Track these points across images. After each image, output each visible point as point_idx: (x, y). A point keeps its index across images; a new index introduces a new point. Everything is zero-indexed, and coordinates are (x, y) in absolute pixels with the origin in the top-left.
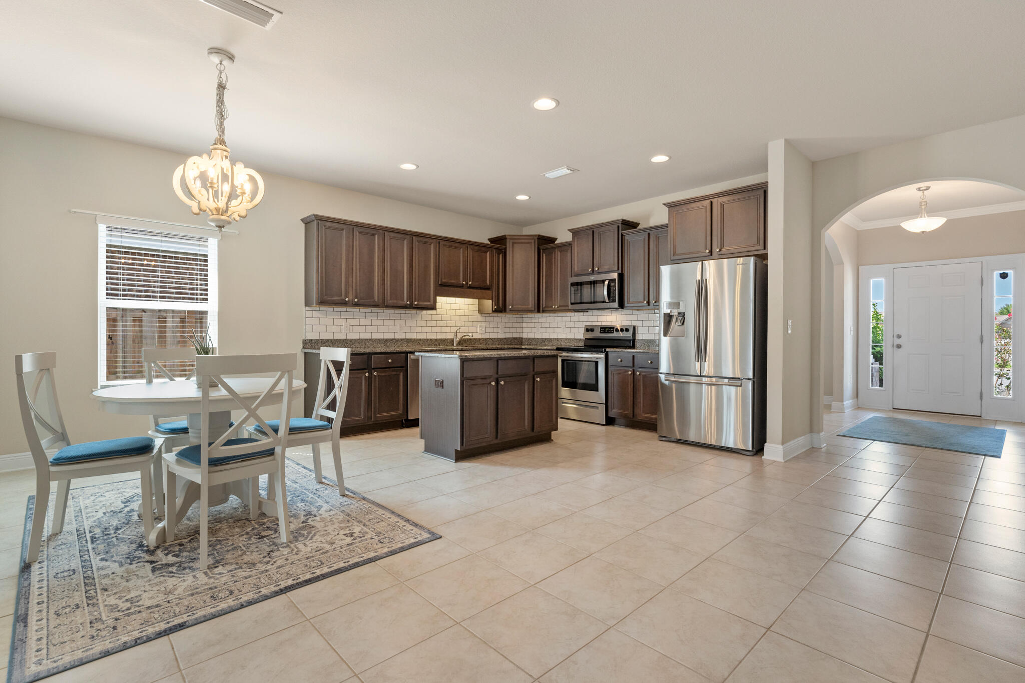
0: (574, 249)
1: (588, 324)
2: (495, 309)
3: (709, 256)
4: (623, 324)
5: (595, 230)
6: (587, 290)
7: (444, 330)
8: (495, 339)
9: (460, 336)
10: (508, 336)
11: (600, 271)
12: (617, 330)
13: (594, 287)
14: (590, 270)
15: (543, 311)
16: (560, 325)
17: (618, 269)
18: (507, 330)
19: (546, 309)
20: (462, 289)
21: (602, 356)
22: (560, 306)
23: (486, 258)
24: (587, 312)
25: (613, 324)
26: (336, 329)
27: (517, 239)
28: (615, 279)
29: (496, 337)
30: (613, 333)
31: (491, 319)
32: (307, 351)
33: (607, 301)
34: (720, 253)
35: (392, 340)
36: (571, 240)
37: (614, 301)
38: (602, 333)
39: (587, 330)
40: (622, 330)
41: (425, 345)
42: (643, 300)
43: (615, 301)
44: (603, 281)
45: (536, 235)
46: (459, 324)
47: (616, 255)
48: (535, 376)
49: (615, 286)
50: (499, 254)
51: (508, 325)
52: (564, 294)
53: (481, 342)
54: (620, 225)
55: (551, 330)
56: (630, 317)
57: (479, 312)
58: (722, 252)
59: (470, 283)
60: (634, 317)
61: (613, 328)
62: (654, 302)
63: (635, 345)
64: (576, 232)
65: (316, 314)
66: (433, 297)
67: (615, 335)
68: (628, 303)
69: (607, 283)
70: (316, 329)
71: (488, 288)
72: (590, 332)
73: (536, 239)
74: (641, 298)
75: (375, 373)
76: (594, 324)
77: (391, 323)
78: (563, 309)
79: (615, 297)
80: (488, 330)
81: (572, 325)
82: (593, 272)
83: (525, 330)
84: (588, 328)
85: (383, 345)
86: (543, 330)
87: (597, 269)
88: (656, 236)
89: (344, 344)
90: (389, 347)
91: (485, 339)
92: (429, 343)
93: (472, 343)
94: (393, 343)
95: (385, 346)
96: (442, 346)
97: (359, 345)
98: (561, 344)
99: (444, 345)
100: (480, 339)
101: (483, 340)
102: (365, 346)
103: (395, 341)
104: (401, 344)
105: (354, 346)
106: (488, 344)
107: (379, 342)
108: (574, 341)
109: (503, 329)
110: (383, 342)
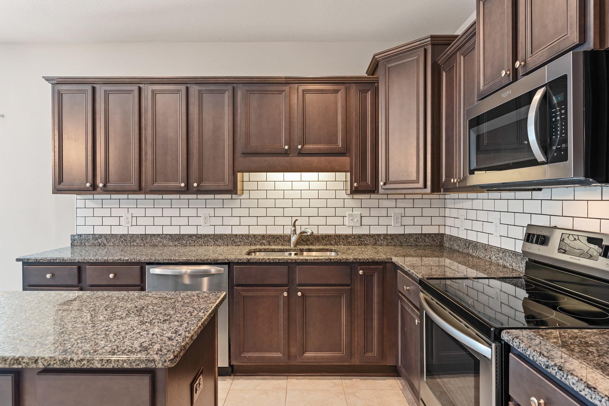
2: (356, 187)
8: (379, 235)
9: (300, 231)
14: (504, 74)
16: (491, 217)
19: (447, 185)
24: (540, 190)
26: (115, 221)
33: (539, 156)
35: (190, 236)
39: (529, 238)
43: (565, 158)
51: (410, 212)
53: (350, 240)
55: (477, 226)
57: (346, 193)
59: (301, 146)
65: (89, 204)
70: (90, 221)
71: (340, 154)
76: (554, 222)
77: (193, 212)
83: (448, 222)
87: (519, 65)
89: (122, 241)
90: (186, 246)
91: (359, 235)
92: (251, 241)
93: (333, 242)
94: (192, 240)
95: (180, 244)
96: (275, 245)
97: (142, 243)
98: (490, 258)
99: (278, 244)
100: (347, 236)
101: (355, 238)
102: (151, 244)
103: (195, 237)
104: (205, 242)
105: (136, 244)
106: (366, 245)
107: (171, 238)
108: (512, 258)
109: (399, 220)
110: (177, 239)
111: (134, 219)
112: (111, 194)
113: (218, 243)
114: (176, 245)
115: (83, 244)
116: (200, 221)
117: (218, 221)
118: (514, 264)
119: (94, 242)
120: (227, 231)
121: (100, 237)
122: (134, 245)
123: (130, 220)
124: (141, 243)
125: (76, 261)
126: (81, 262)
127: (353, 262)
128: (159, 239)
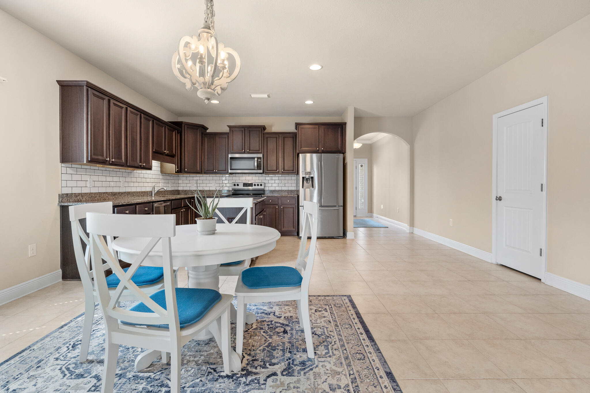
0: (230, 137)
1: (236, 181)
2: (177, 170)
3: (318, 151)
4: (259, 182)
5: (246, 128)
11: (250, 152)
12: (255, 185)
14: (243, 151)
16: (211, 182)
17: (262, 152)
19: (208, 172)
20: (163, 156)
22: (219, 170)
26: (84, 184)
27: (190, 126)
28: (261, 157)
30: (252, 186)
31: (166, 177)
32: (63, 204)
33: (256, 169)
34: (323, 150)
36: (228, 131)
37: (260, 169)
38: (244, 186)
40: (258, 185)
42: (276, 169)
44: (253, 158)
47: (260, 144)
51: (173, 181)
54: (262, 128)
55: (204, 185)
56: (265, 178)
57: (161, 173)
59: (168, 152)
60: (267, 178)
61: (252, 184)
62: (283, 171)
63: (265, 193)
64: (232, 127)
65: (70, 171)
66: (151, 161)
68: (268, 171)
69: (256, 159)
70: (70, 184)
71: (173, 156)
72: (235, 186)
73: (201, 128)
76: (239, 181)
77: (118, 179)
79: (261, 167)
80: (165, 185)
84: (235, 184)
88: (283, 137)
94: (119, 195)
103: (120, 193)
110: (114, 195)
115: (69, 200)
121: (78, 195)
128: (107, 195)
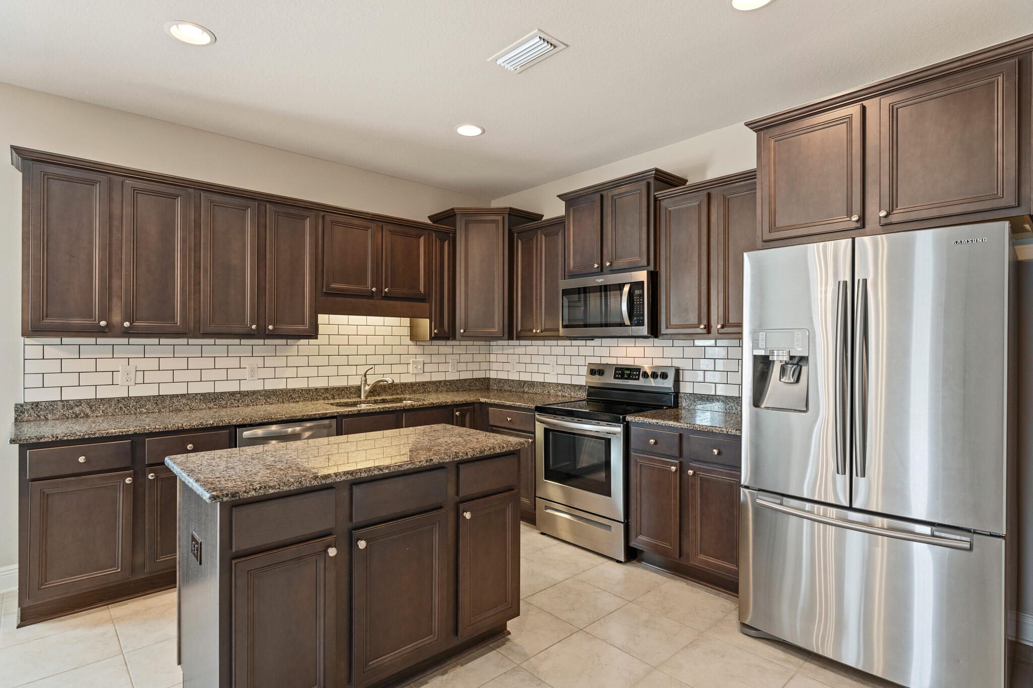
0: (569, 230)
1: (596, 360)
2: (437, 333)
3: (857, 228)
4: (656, 364)
5: (604, 193)
6: (594, 301)
7: (344, 370)
8: (440, 382)
9: (371, 380)
10: (464, 376)
11: (615, 267)
12: (645, 375)
13: (606, 296)
14: (596, 266)
15: (519, 338)
16: (547, 359)
17: (648, 264)
18: (462, 367)
19: (523, 334)
21: (619, 429)
22: (546, 330)
23: (418, 248)
25: (638, 363)
27: (475, 216)
28: (643, 282)
29: (443, 379)
30: (638, 379)
31: (434, 349)
33: (627, 322)
34: (888, 221)
35: (233, 394)
36: (563, 213)
37: (641, 324)
38: (619, 378)
39: (593, 372)
40: (654, 375)
41: (304, 400)
42: (696, 322)
43: (643, 325)
44: (620, 287)
45: (505, 208)
46: (371, 359)
47: (644, 236)
48: (462, 506)
49: (642, 295)
50: (442, 242)
51: (464, 358)
52: (551, 309)
53: (415, 388)
54: (652, 181)
55: (534, 368)
56: (669, 352)
57: (410, 339)
58: (894, 218)
59: (386, 290)
60: (677, 352)
61: (638, 370)
62: (719, 326)
63: (678, 403)
64: (571, 200)
65: (53, 352)
66: (310, 316)
67: (641, 382)
68: (667, 328)
69: (626, 289)
70: (52, 380)
71: (422, 299)
72: (597, 376)
73: (506, 216)
74: (694, 319)
75: (151, 476)
76: (604, 361)
77: (233, 362)
78: (550, 335)
79: (643, 315)
80: (428, 368)
81: (566, 361)
82: (602, 270)
83: (494, 366)
84: (593, 367)
85: (212, 405)
86: (522, 367)
87: (608, 264)
88: (724, 197)
89: (121, 407)
90: (226, 407)
91: (423, 382)
92: (313, 396)
93: (399, 392)
94: (235, 400)
95: (216, 405)
96: (340, 399)
97: (156, 408)
98: (548, 392)
99: (343, 397)
100: (412, 385)
101: (419, 386)
102: (171, 409)
103: (239, 395)
104: (253, 401)
105: (145, 411)
106: (429, 392)
107: (204, 399)
108: (570, 389)
109: (456, 366)
110: (212, 399)
111: (140, 374)
112: (96, 337)
113: (271, 400)
114: (210, 408)
115: (42, 417)
116: (245, 374)
117: (269, 373)
118: (572, 393)
119: (64, 413)
120: (281, 385)
121: (78, 404)
122: (141, 413)
123: (133, 376)
124: (154, 408)
125: (130, 433)
126: (140, 433)
127: (451, 405)
128: (184, 401)
